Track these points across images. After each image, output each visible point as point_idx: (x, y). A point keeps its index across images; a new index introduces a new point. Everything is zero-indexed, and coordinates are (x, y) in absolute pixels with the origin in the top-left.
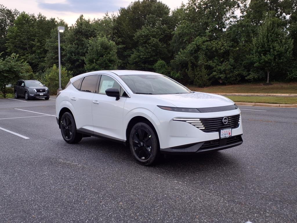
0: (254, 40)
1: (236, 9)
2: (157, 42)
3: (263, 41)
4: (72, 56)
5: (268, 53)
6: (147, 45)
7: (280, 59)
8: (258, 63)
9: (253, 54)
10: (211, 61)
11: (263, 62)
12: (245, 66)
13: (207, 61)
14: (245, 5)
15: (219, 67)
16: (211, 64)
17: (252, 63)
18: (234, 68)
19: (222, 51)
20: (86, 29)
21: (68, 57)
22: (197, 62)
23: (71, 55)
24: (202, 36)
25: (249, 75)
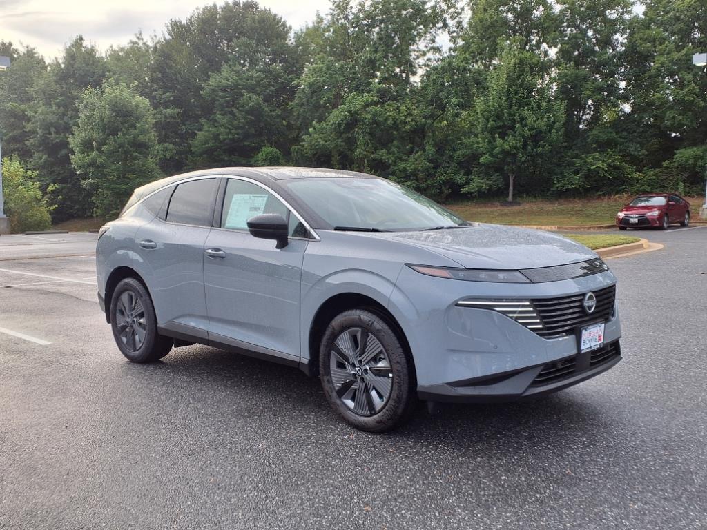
0: (479, 103)
1: (439, 32)
2: (258, 104)
3: (500, 105)
4: (50, 133)
5: (510, 132)
6: (235, 111)
7: (536, 146)
8: (487, 156)
9: (476, 136)
10: (384, 150)
11: (498, 154)
12: (459, 163)
13: (376, 149)
14: (460, 22)
15: (402, 165)
16: (383, 158)
17: (475, 156)
18: (436, 167)
19: (409, 127)
20: (87, 68)
21: (41, 137)
22: (353, 151)
23: (47, 132)
24: (363, 91)
25: (467, 183)
